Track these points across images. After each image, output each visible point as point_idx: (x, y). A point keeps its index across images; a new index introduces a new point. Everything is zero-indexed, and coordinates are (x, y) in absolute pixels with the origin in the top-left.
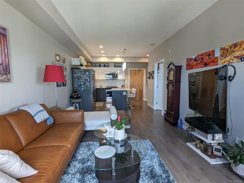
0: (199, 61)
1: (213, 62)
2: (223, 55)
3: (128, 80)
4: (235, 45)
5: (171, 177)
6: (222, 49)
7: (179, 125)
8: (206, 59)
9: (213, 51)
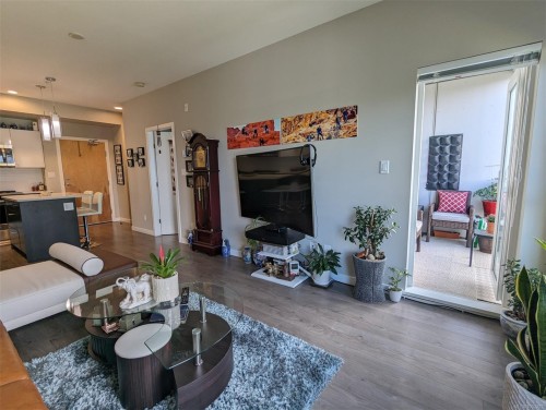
0: (250, 136)
1: (273, 138)
2: (287, 130)
3: (55, 170)
4: (300, 118)
5: (266, 327)
6: (283, 120)
7: (225, 250)
8: (262, 133)
9: (272, 122)
